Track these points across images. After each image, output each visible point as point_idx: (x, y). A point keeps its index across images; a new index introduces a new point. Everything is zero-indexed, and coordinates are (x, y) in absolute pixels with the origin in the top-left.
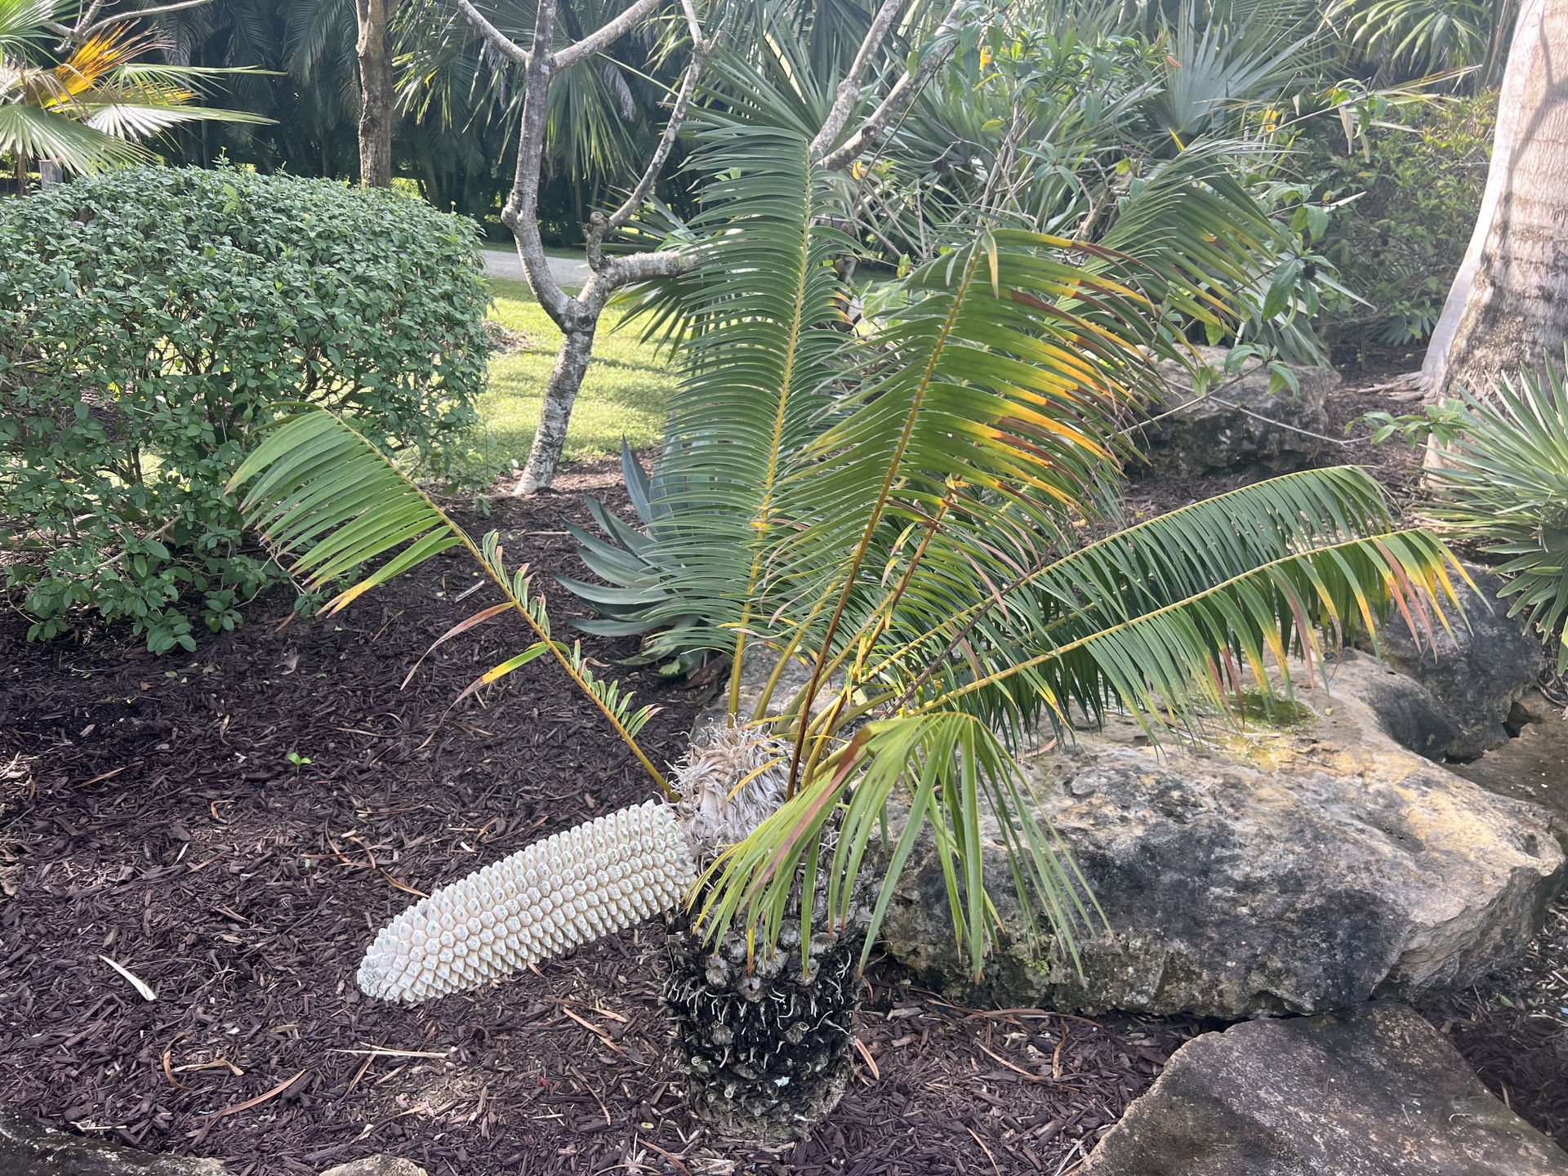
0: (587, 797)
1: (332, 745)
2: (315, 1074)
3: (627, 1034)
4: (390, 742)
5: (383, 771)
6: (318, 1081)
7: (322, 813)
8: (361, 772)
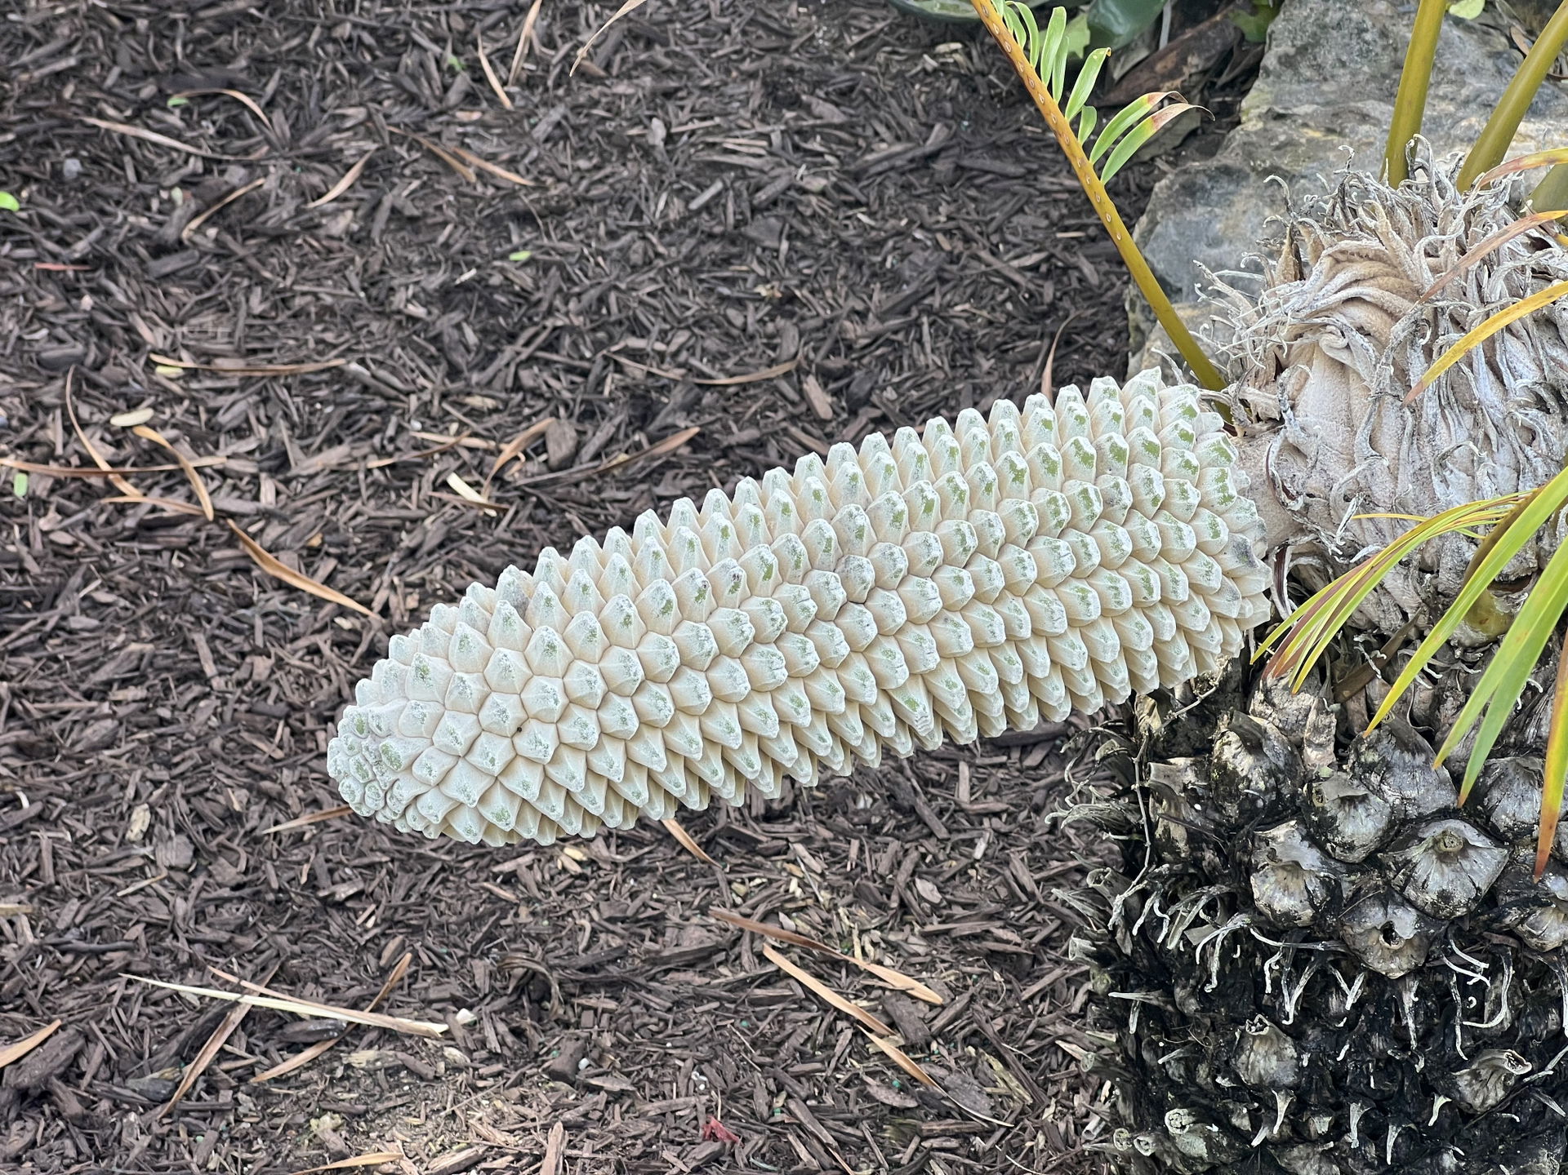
0: (812, 386)
1: (72, 166)
2: (89, 1038)
3: (943, 1035)
4: (236, 174)
5: (222, 254)
6: (97, 1054)
7: (53, 352)
8: (160, 250)
